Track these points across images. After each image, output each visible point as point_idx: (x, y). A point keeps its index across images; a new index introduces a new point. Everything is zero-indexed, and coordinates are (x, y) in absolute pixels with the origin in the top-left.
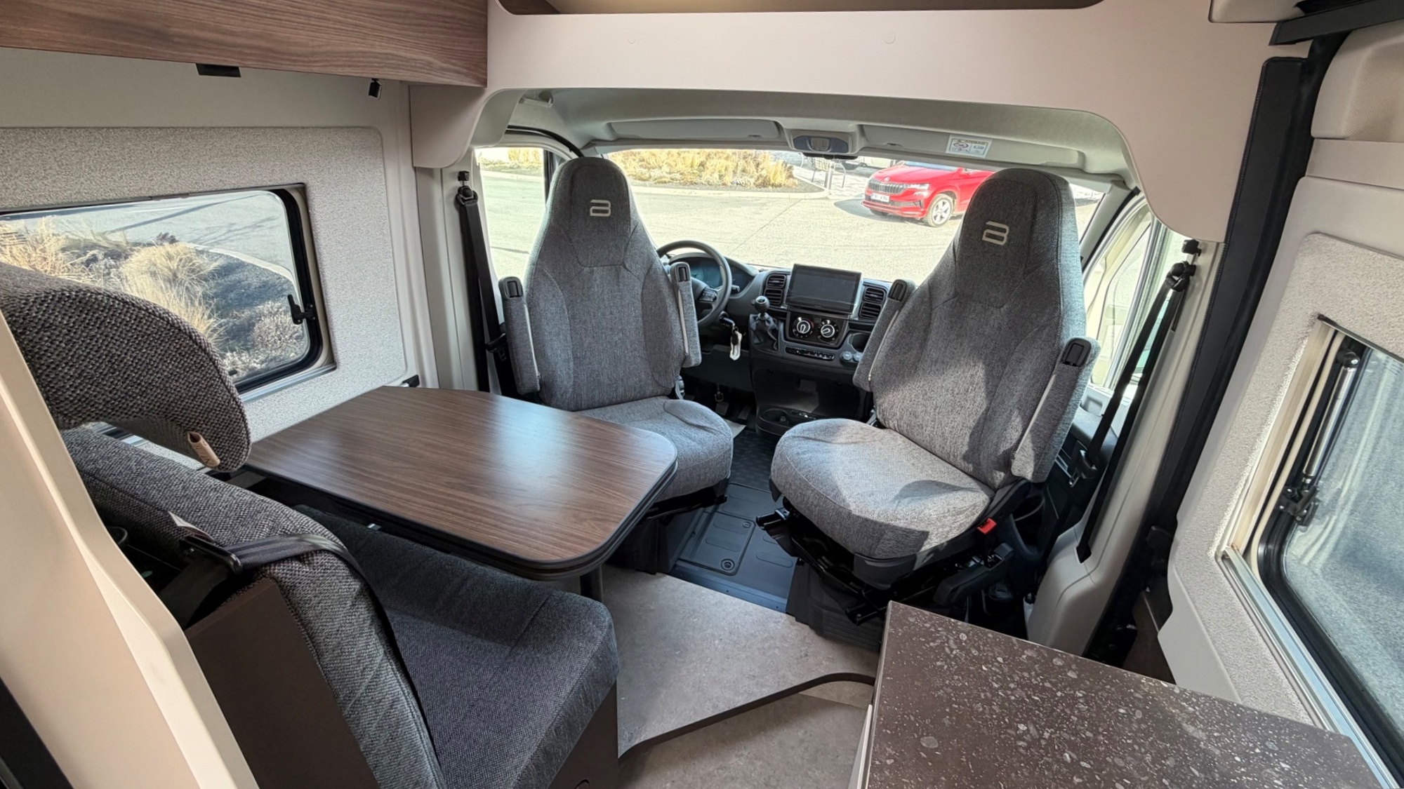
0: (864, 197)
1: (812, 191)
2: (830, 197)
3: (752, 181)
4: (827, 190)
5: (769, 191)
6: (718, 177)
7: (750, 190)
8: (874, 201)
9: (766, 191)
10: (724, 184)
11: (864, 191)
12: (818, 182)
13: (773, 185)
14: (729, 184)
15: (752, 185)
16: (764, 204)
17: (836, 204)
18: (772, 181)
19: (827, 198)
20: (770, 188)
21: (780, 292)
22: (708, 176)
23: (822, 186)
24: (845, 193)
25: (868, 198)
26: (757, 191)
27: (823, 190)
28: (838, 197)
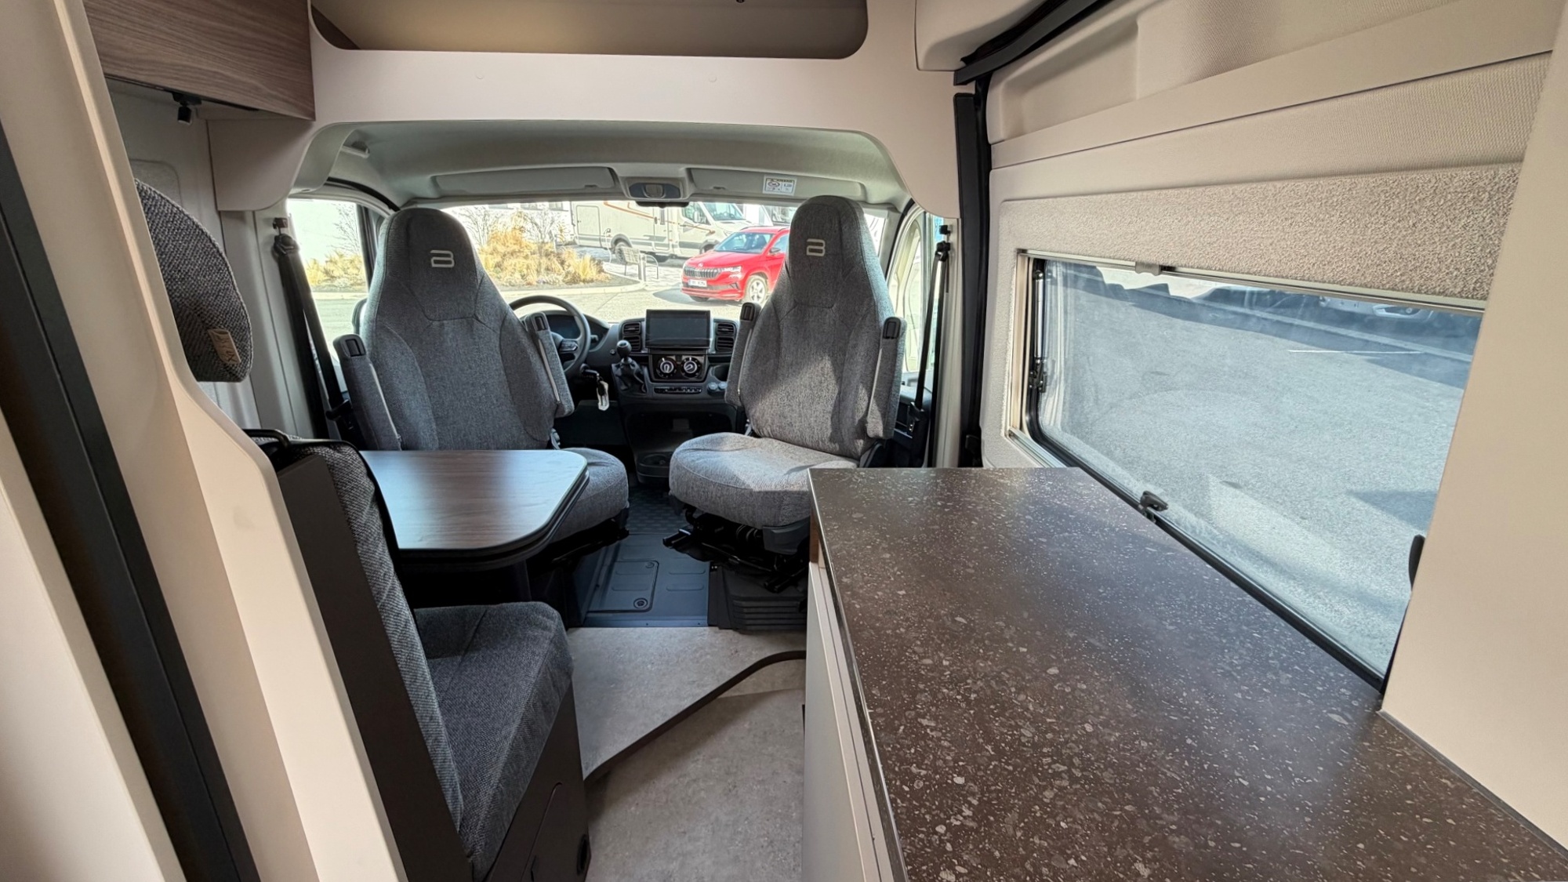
0: (681, 286)
1: (628, 284)
2: (646, 288)
3: (561, 278)
4: (642, 281)
5: (582, 287)
6: (520, 277)
7: (560, 288)
8: (692, 287)
9: (578, 288)
10: (529, 284)
11: (680, 280)
12: (631, 275)
13: (584, 281)
14: (535, 283)
15: (561, 283)
17: (654, 294)
18: (583, 277)
19: (644, 290)
20: (582, 284)
21: (637, 338)
22: (508, 277)
23: (637, 279)
24: (661, 284)
25: (686, 285)
26: (567, 288)
27: (639, 282)
28: (656, 288)
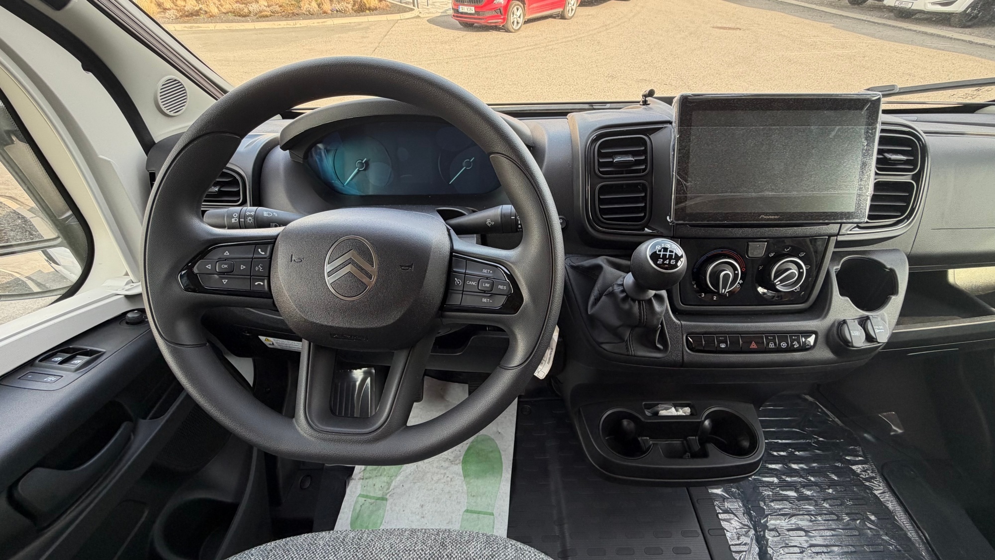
5: (368, 15)
9: (365, 15)
10: (325, 12)
13: (369, 9)
15: (351, 11)
16: (368, 28)
18: (368, 6)
20: (368, 12)
23: (412, 6)
25: (456, 11)
26: (356, 16)
27: (414, 9)
